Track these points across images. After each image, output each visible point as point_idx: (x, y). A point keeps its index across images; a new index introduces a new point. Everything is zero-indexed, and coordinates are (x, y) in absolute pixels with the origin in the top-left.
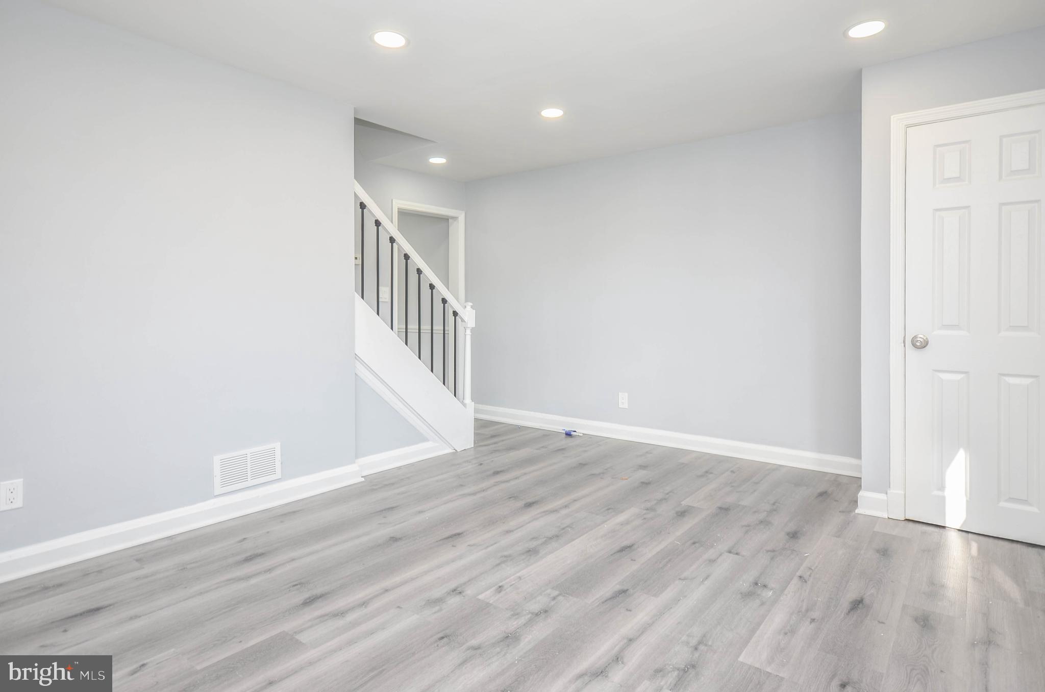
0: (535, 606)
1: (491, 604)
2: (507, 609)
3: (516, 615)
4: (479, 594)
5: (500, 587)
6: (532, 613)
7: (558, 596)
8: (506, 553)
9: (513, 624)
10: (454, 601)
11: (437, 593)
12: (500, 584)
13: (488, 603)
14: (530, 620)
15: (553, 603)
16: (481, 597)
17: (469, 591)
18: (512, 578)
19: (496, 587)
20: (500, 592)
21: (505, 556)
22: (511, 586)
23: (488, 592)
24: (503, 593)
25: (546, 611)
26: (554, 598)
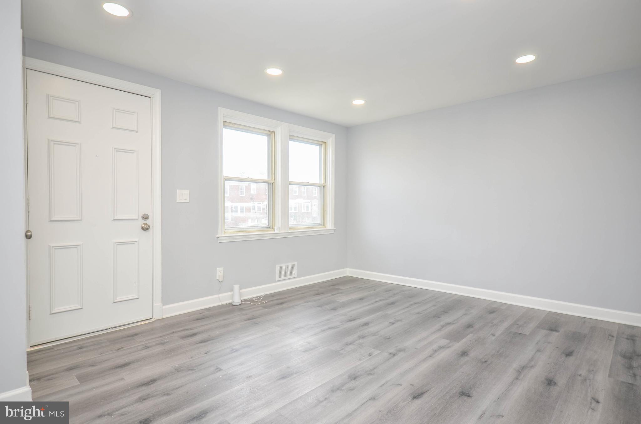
0: (351, 347)
1: (373, 348)
2: (365, 346)
3: (361, 344)
4: (380, 353)
5: (370, 356)
6: (353, 344)
7: (340, 350)
8: (371, 377)
9: (361, 341)
10: (392, 350)
11: (402, 354)
12: (370, 357)
13: (374, 349)
14: (354, 342)
15: (343, 347)
16: (379, 352)
17: (386, 354)
18: (365, 360)
19: (372, 356)
20: (370, 353)
21: (371, 374)
22: (364, 356)
23: (376, 353)
24: (368, 353)
25: (347, 345)
26: (342, 349)
